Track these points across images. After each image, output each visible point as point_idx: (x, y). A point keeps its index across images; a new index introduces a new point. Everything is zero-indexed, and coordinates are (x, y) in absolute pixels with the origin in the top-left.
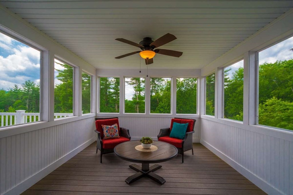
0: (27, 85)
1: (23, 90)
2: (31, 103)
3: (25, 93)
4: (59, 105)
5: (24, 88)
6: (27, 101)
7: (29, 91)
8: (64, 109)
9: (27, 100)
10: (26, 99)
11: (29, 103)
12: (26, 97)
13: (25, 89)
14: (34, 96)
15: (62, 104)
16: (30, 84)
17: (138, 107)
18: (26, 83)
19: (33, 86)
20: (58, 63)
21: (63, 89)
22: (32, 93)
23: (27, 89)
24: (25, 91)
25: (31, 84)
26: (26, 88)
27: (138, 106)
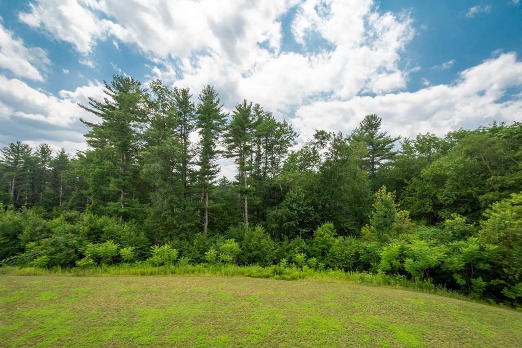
0: (13, 151)
1: (4, 160)
2: (20, 187)
3: (8, 167)
4: (84, 192)
5: (6, 157)
6: (12, 183)
7: (16, 163)
8: (96, 199)
9: (12, 180)
10: (10, 178)
11: (15, 186)
12: (11, 173)
13: (9, 158)
14: (29, 174)
15: (91, 190)
16: (20, 149)
17: (247, 200)
18: (11, 147)
19: (27, 152)
20: (89, 110)
21: (94, 162)
22: (25, 168)
23: (12, 159)
24: (8, 162)
25: (23, 149)
26: (12, 157)
27: (246, 198)
